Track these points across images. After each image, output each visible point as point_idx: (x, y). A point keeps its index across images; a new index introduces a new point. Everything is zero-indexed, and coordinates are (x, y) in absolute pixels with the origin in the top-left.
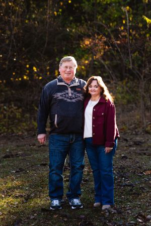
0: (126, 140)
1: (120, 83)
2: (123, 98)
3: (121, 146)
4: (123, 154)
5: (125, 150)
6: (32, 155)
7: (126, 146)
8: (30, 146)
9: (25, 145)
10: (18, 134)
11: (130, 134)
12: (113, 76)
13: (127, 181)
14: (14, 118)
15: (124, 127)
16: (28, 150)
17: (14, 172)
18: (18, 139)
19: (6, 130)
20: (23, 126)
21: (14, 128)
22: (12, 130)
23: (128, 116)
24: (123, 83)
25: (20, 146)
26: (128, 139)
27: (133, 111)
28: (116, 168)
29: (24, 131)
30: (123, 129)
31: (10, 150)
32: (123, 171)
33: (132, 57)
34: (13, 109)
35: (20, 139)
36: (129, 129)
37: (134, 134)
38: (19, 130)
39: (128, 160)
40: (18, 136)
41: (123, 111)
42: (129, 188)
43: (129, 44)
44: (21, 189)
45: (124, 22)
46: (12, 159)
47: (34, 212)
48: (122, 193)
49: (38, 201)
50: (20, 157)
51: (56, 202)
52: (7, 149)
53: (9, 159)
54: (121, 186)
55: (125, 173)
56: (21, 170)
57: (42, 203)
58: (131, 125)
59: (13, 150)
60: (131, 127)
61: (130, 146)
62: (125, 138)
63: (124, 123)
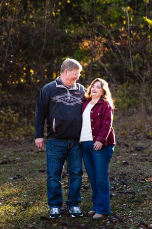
0: (127, 146)
1: (120, 86)
2: (124, 102)
3: (122, 152)
4: (124, 160)
5: (126, 156)
6: (30, 162)
7: (127, 152)
8: (28, 151)
9: (23, 150)
10: (15, 140)
11: (131, 139)
12: (113, 79)
13: (129, 188)
14: (11, 122)
15: (125, 132)
16: (25, 156)
17: (12, 178)
18: (15, 145)
19: (3, 135)
20: (20, 130)
21: (11, 133)
22: (9, 135)
23: (128, 121)
24: (123, 86)
25: (17, 152)
26: (129, 144)
27: (134, 116)
28: (117, 174)
29: (21, 136)
30: (124, 134)
31: (7, 156)
32: (124, 178)
33: (132, 59)
34: (10, 114)
35: (18, 144)
36: (130, 135)
37: (135, 140)
38: (17, 135)
39: (129, 166)
40: (16, 141)
41: (124, 115)
42: (131, 196)
43: (130, 46)
44: (19, 196)
45: (125, 23)
46: (9, 165)
47: (33, 220)
48: (123, 201)
49: (37, 209)
50: (18, 163)
51: (55, 210)
52: (4, 155)
53: (7, 165)
54: (122, 193)
55: (126, 180)
56: (19, 176)
57: (41, 211)
58: (132, 130)
59: (10, 156)
60: (132, 132)
61: (132, 152)
62: (126, 143)
63: (124, 128)
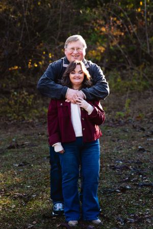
0: (143, 130)
1: (136, 68)
2: (139, 84)
3: (138, 137)
4: (140, 145)
5: (142, 141)
6: (39, 146)
7: (143, 137)
8: (39, 135)
9: (34, 133)
10: (28, 121)
11: (147, 122)
12: (129, 61)
13: (145, 179)
14: (25, 105)
15: (140, 114)
16: (35, 140)
17: (17, 165)
18: (28, 127)
19: (16, 117)
20: (34, 112)
21: (24, 115)
22: (23, 117)
23: (144, 103)
24: (139, 68)
25: (28, 135)
26: (145, 128)
27: (150, 98)
28: (133, 162)
29: (35, 118)
30: (139, 117)
31: (16, 140)
32: (139, 167)
33: (149, 41)
35: (30, 127)
36: (146, 117)
37: (151, 123)
38: (30, 117)
39: (145, 153)
40: (28, 123)
41: (139, 97)
42: (148, 189)
43: (146, 27)
44: (22, 187)
45: (141, 3)
46: (17, 150)
47: (33, 218)
48: (139, 195)
49: (40, 203)
50: (26, 148)
51: (59, 206)
52: (13, 138)
53: (14, 150)
54: (138, 186)
55: (142, 169)
56: (25, 163)
57: (44, 206)
58: (148, 113)
59: (20, 139)
60: (148, 114)
61: (148, 136)
62: (142, 127)
63: (140, 111)
